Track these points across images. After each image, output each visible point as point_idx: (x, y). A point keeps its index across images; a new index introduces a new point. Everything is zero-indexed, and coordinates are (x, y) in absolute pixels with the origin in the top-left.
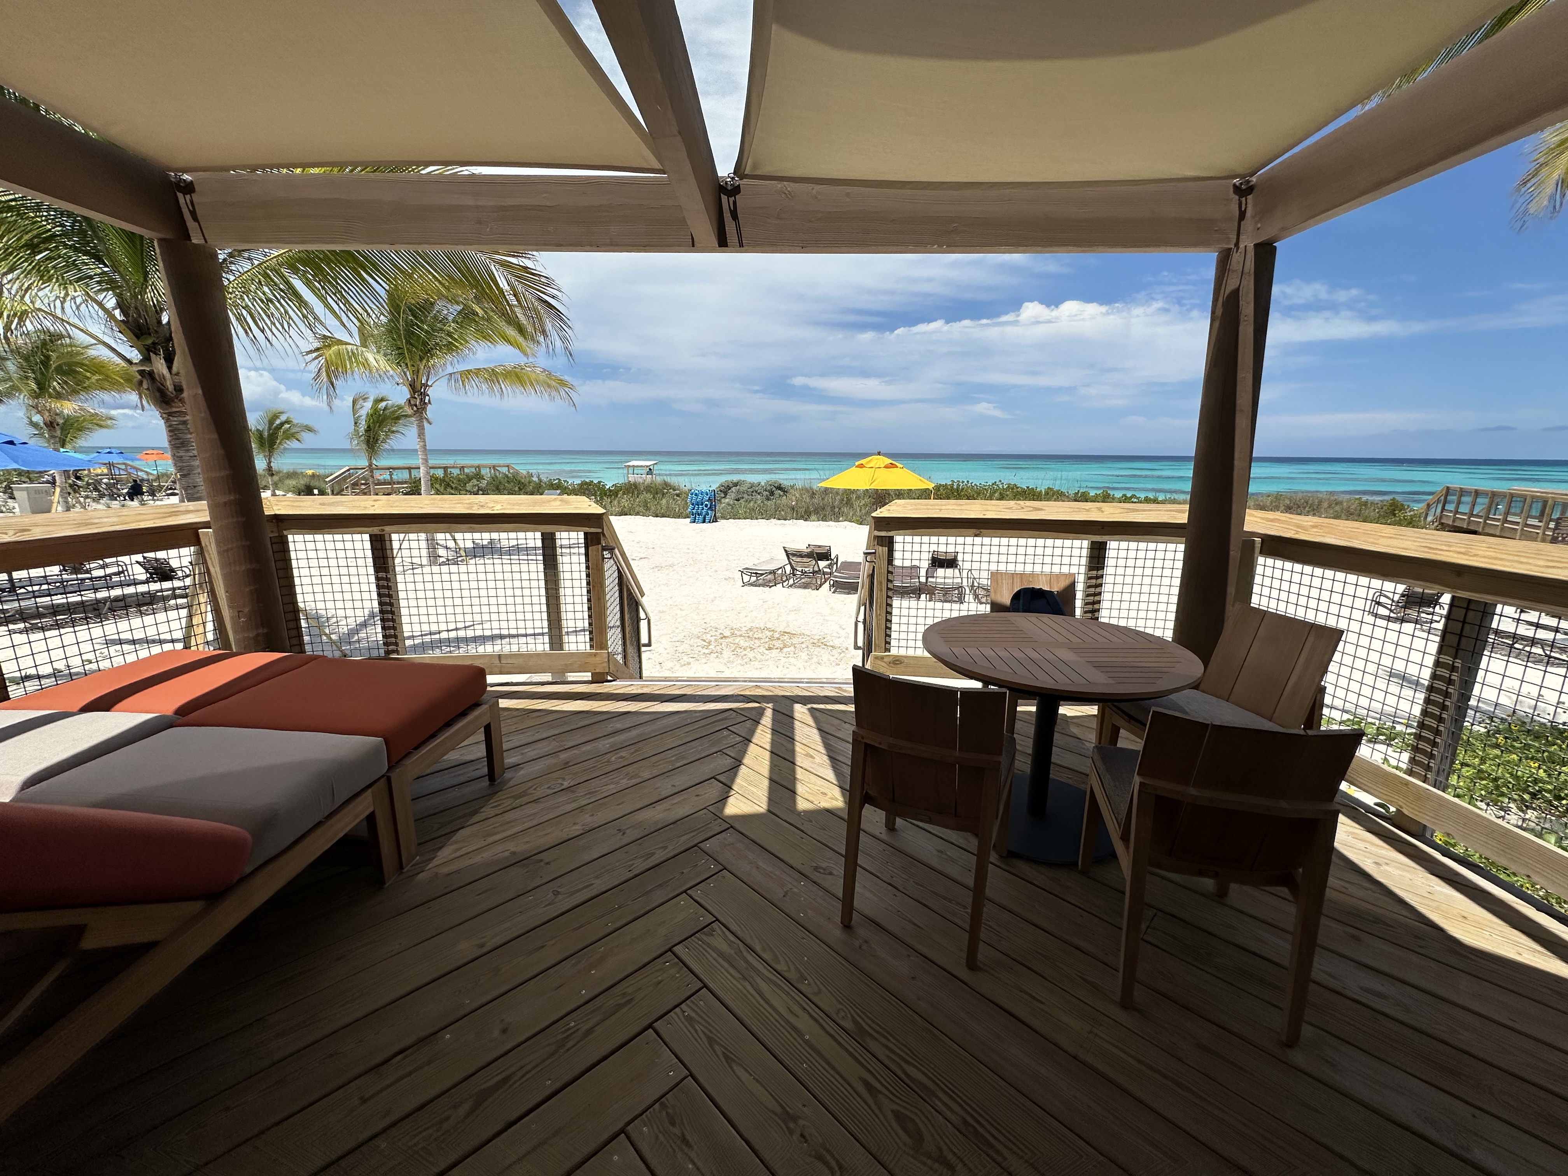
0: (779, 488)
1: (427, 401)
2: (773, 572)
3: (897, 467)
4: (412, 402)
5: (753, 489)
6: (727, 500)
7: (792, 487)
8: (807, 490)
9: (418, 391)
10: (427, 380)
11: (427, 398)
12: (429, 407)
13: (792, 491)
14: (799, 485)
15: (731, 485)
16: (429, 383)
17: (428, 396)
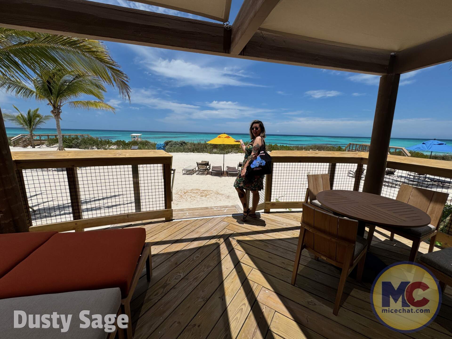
0: (184, 143)
1: (60, 111)
2: (193, 170)
3: (230, 137)
4: (54, 112)
5: (176, 143)
6: (168, 147)
7: (188, 142)
8: (192, 144)
9: (56, 108)
10: (60, 104)
11: (60, 110)
12: (61, 114)
13: (188, 144)
14: (190, 142)
15: (169, 142)
16: (61, 105)
17: (61, 109)
